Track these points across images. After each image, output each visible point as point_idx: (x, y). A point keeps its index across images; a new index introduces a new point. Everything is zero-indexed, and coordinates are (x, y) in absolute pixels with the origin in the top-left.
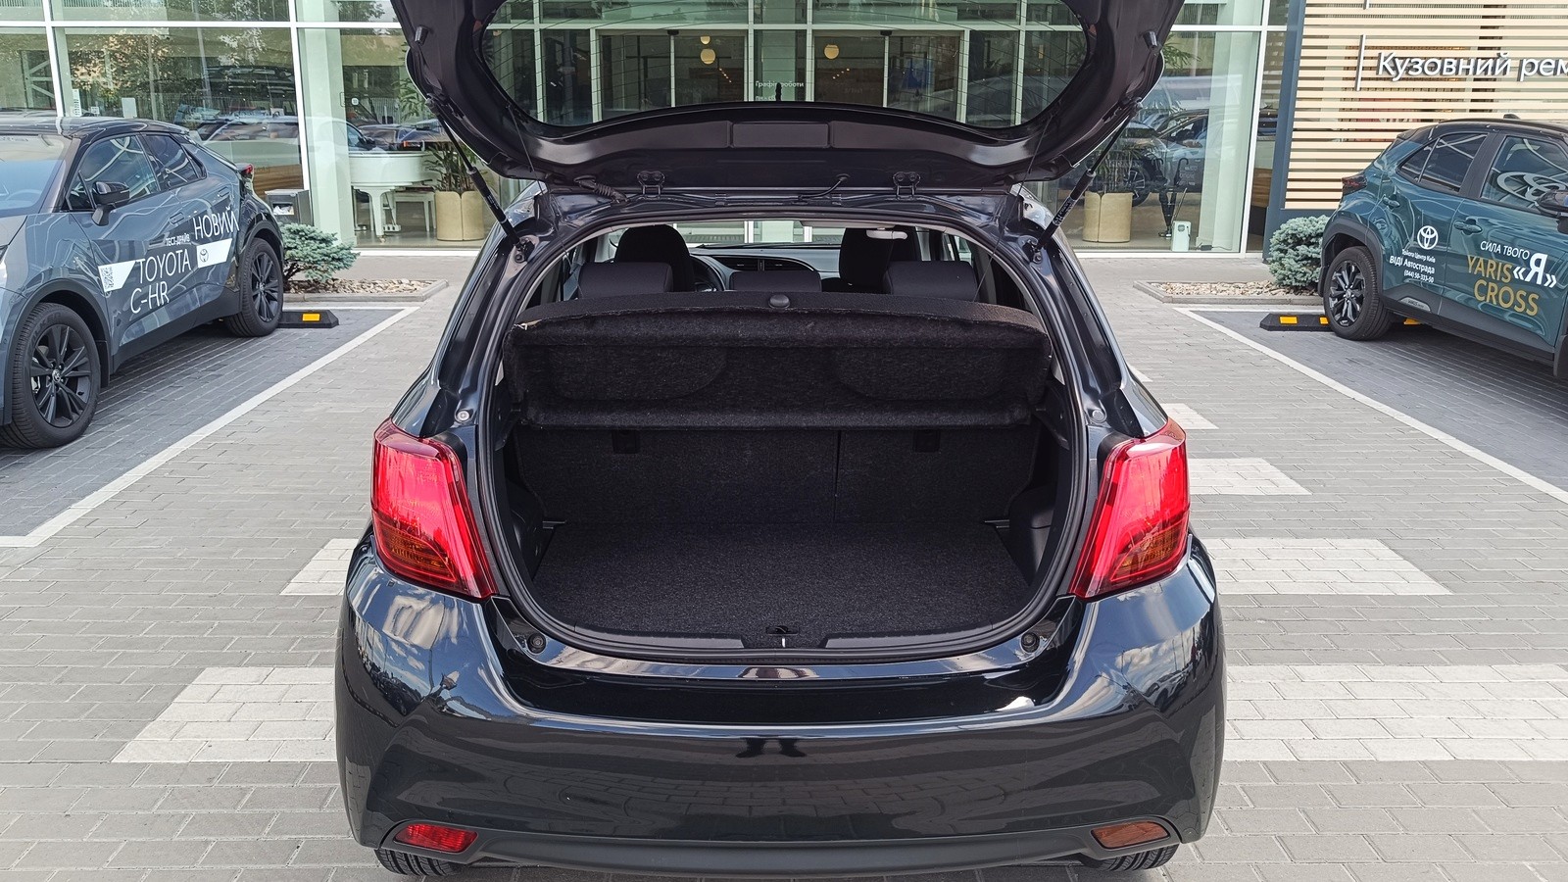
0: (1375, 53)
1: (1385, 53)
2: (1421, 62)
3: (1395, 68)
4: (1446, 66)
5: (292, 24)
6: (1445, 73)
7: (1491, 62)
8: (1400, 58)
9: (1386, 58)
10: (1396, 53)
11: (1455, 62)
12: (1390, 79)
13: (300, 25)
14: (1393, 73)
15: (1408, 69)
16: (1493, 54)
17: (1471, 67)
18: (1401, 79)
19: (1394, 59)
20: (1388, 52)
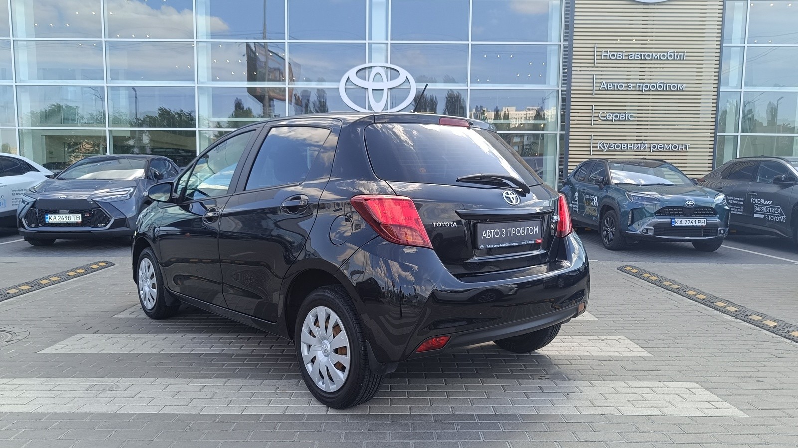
0: (596, 142)
1: (600, 142)
2: (614, 145)
3: (604, 147)
4: (623, 146)
5: (197, 129)
6: (623, 149)
7: (639, 145)
8: (606, 144)
9: (600, 144)
10: (604, 142)
11: (626, 145)
12: (603, 151)
13: (200, 129)
14: (603, 149)
15: (609, 147)
16: (640, 142)
17: (632, 147)
18: (607, 151)
19: (603, 143)
20: (601, 141)
